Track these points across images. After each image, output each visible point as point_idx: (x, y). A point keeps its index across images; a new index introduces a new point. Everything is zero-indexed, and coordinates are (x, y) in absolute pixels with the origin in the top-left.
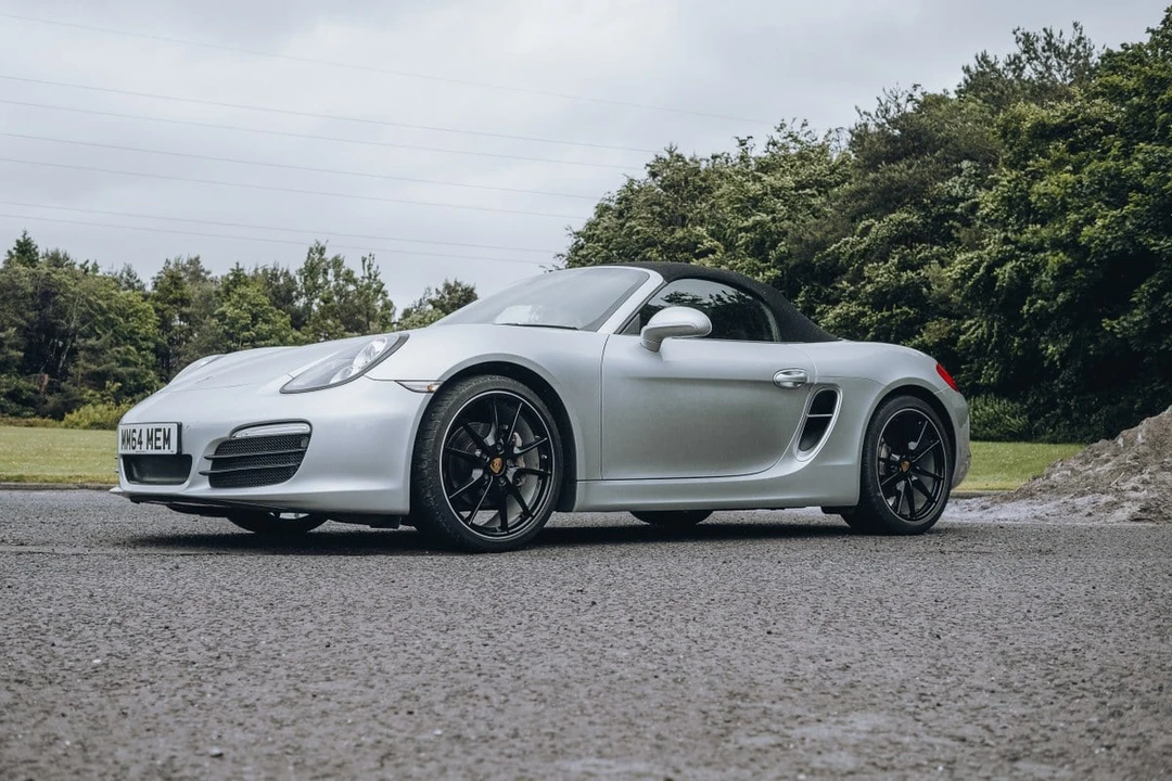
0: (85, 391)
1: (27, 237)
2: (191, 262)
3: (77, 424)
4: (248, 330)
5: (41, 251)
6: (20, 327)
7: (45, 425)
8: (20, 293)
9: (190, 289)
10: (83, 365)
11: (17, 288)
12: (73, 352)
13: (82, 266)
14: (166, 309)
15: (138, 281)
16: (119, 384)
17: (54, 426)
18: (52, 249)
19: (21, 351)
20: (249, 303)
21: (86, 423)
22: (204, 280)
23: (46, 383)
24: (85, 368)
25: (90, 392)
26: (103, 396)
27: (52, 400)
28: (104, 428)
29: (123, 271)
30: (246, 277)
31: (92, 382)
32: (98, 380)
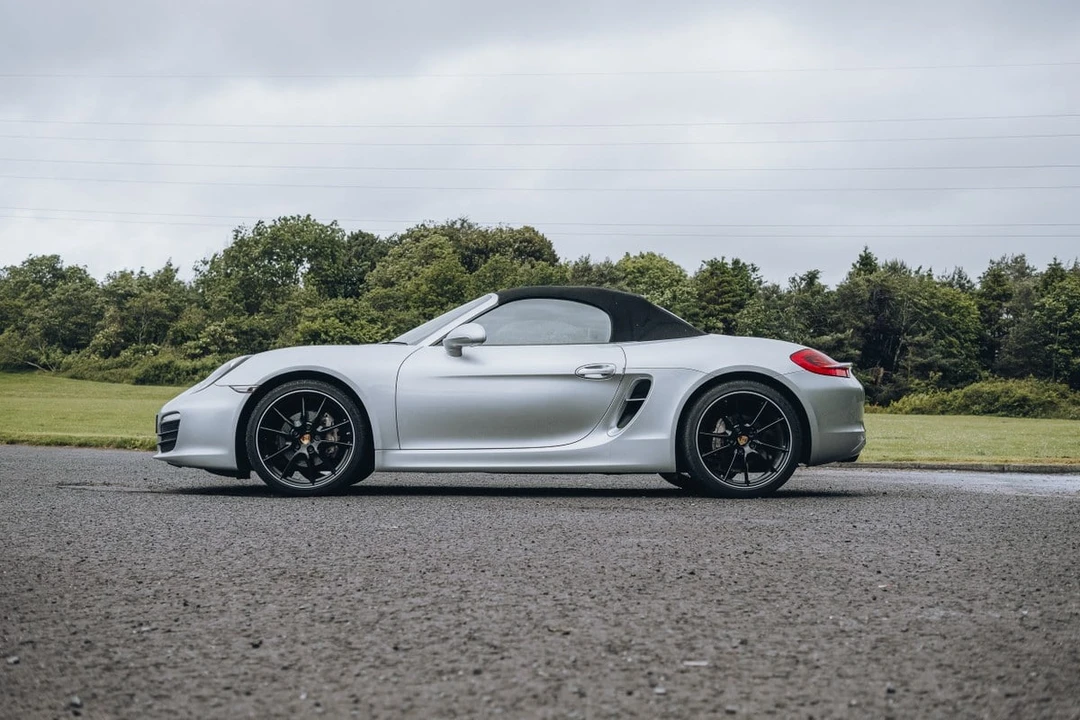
0: (912, 381)
1: (868, 251)
2: (1016, 260)
3: (900, 410)
4: (1065, 321)
5: (880, 262)
6: (857, 329)
7: (874, 412)
8: (858, 300)
9: (1013, 285)
10: (912, 359)
11: (855, 296)
12: (904, 349)
13: (917, 272)
14: (990, 305)
15: (968, 282)
16: (941, 374)
17: (881, 412)
18: (890, 261)
19: (859, 350)
20: (1067, 295)
21: (908, 408)
22: (1029, 275)
23: (881, 375)
24: (913, 361)
25: (917, 381)
26: (927, 385)
27: (886, 389)
28: (923, 413)
29: (955, 273)
30: (1062, 270)
31: (919, 373)
32: (922, 371)
